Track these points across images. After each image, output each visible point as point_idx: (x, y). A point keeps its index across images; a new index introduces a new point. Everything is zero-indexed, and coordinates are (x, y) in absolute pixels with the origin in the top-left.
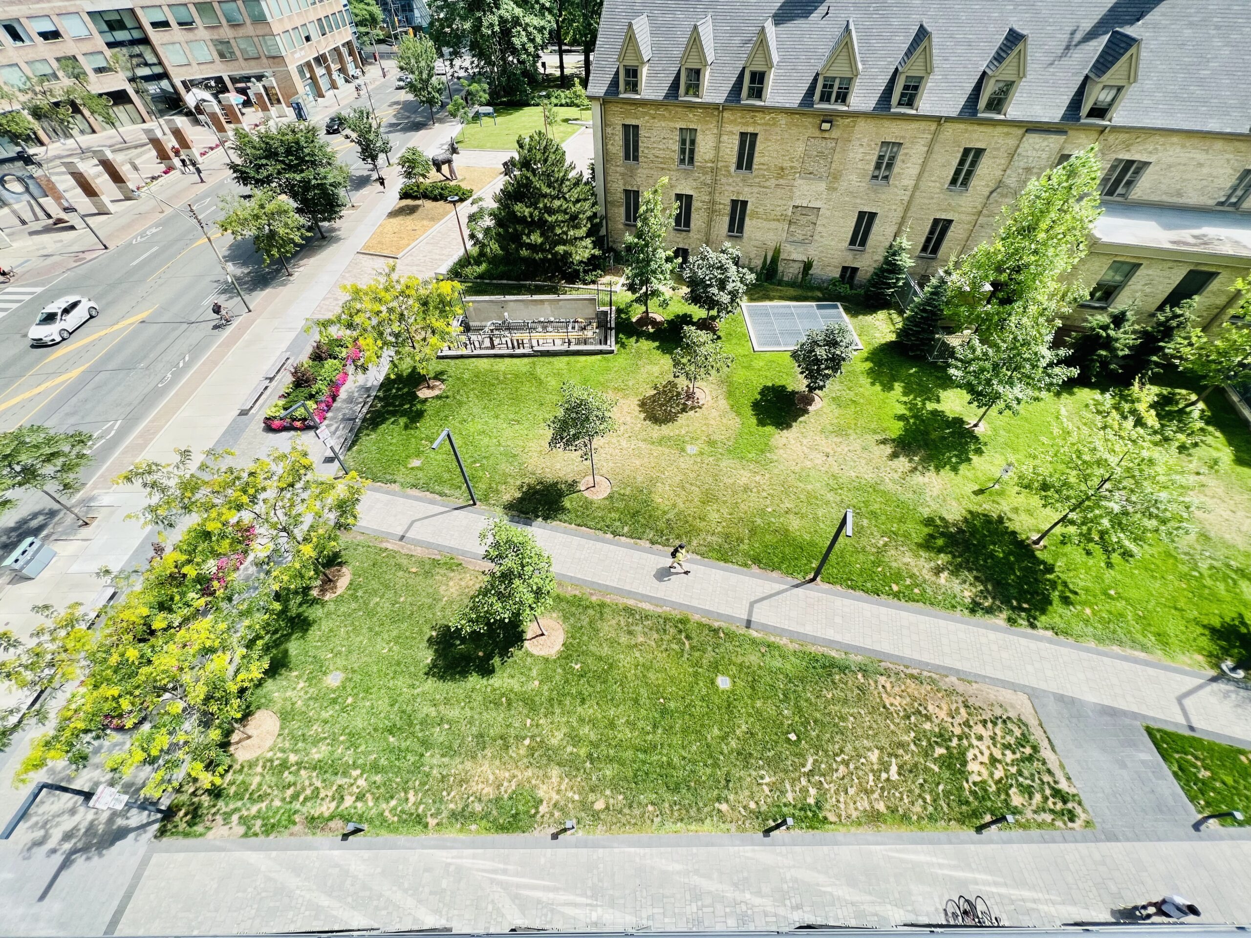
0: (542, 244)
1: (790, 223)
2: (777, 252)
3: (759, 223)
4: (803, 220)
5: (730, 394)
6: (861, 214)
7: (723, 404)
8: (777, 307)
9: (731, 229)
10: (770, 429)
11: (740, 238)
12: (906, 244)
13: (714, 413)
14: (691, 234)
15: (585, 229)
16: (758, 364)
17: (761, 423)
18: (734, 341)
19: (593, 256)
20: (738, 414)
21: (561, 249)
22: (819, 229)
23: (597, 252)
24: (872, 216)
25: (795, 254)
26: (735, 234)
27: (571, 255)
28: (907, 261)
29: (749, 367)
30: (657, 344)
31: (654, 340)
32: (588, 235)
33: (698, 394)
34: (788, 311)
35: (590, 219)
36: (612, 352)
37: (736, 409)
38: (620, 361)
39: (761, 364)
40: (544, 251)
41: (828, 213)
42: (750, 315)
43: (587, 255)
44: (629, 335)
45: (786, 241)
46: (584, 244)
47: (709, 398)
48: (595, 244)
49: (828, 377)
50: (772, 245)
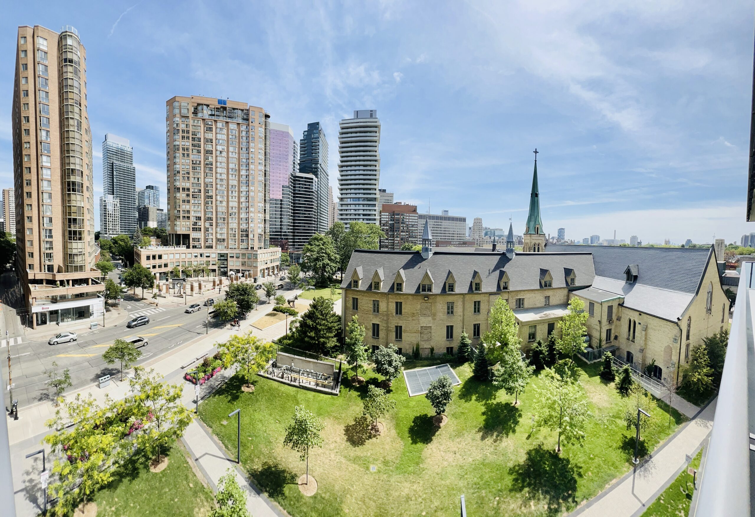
0: (314, 337)
1: (421, 333)
2: (418, 345)
3: (408, 334)
4: (426, 331)
5: (397, 426)
6: (448, 327)
7: (393, 432)
8: (419, 371)
9: (397, 337)
10: (420, 445)
11: (401, 341)
12: (466, 335)
13: (388, 440)
14: (380, 340)
15: (334, 334)
16: (412, 404)
17: (414, 442)
18: (399, 392)
19: (336, 346)
20: (402, 438)
21: (322, 340)
22: (433, 334)
23: (338, 344)
24: (452, 327)
25: (425, 346)
26: (399, 339)
27: (326, 343)
28: (468, 341)
29: (407, 407)
30: (359, 393)
31: (358, 391)
32: (335, 336)
33: (380, 427)
34: (424, 372)
35: (337, 330)
36: (337, 395)
37: (400, 435)
38: (339, 401)
39: (414, 403)
40: (314, 340)
41: (435, 328)
42: (407, 377)
43: (333, 345)
44: (346, 387)
45: (421, 340)
46: (333, 339)
47: (385, 429)
48: (338, 341)
49: (445, 404)
50: (415, 342)
